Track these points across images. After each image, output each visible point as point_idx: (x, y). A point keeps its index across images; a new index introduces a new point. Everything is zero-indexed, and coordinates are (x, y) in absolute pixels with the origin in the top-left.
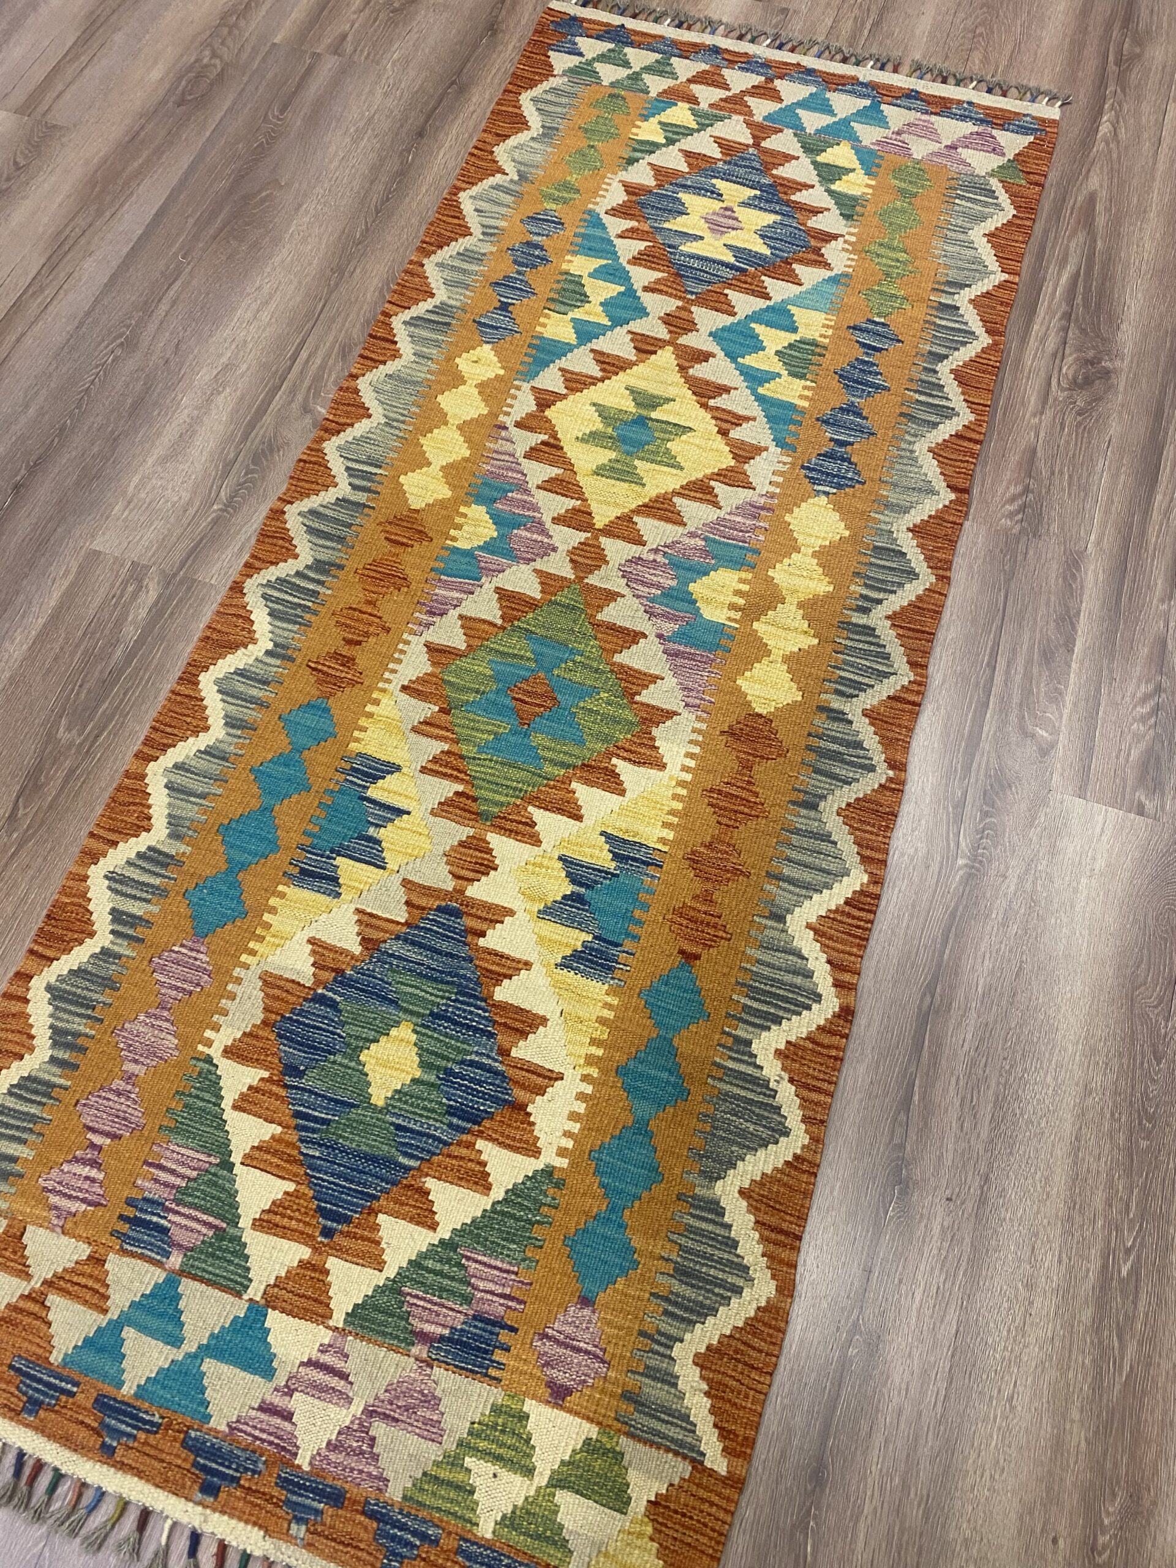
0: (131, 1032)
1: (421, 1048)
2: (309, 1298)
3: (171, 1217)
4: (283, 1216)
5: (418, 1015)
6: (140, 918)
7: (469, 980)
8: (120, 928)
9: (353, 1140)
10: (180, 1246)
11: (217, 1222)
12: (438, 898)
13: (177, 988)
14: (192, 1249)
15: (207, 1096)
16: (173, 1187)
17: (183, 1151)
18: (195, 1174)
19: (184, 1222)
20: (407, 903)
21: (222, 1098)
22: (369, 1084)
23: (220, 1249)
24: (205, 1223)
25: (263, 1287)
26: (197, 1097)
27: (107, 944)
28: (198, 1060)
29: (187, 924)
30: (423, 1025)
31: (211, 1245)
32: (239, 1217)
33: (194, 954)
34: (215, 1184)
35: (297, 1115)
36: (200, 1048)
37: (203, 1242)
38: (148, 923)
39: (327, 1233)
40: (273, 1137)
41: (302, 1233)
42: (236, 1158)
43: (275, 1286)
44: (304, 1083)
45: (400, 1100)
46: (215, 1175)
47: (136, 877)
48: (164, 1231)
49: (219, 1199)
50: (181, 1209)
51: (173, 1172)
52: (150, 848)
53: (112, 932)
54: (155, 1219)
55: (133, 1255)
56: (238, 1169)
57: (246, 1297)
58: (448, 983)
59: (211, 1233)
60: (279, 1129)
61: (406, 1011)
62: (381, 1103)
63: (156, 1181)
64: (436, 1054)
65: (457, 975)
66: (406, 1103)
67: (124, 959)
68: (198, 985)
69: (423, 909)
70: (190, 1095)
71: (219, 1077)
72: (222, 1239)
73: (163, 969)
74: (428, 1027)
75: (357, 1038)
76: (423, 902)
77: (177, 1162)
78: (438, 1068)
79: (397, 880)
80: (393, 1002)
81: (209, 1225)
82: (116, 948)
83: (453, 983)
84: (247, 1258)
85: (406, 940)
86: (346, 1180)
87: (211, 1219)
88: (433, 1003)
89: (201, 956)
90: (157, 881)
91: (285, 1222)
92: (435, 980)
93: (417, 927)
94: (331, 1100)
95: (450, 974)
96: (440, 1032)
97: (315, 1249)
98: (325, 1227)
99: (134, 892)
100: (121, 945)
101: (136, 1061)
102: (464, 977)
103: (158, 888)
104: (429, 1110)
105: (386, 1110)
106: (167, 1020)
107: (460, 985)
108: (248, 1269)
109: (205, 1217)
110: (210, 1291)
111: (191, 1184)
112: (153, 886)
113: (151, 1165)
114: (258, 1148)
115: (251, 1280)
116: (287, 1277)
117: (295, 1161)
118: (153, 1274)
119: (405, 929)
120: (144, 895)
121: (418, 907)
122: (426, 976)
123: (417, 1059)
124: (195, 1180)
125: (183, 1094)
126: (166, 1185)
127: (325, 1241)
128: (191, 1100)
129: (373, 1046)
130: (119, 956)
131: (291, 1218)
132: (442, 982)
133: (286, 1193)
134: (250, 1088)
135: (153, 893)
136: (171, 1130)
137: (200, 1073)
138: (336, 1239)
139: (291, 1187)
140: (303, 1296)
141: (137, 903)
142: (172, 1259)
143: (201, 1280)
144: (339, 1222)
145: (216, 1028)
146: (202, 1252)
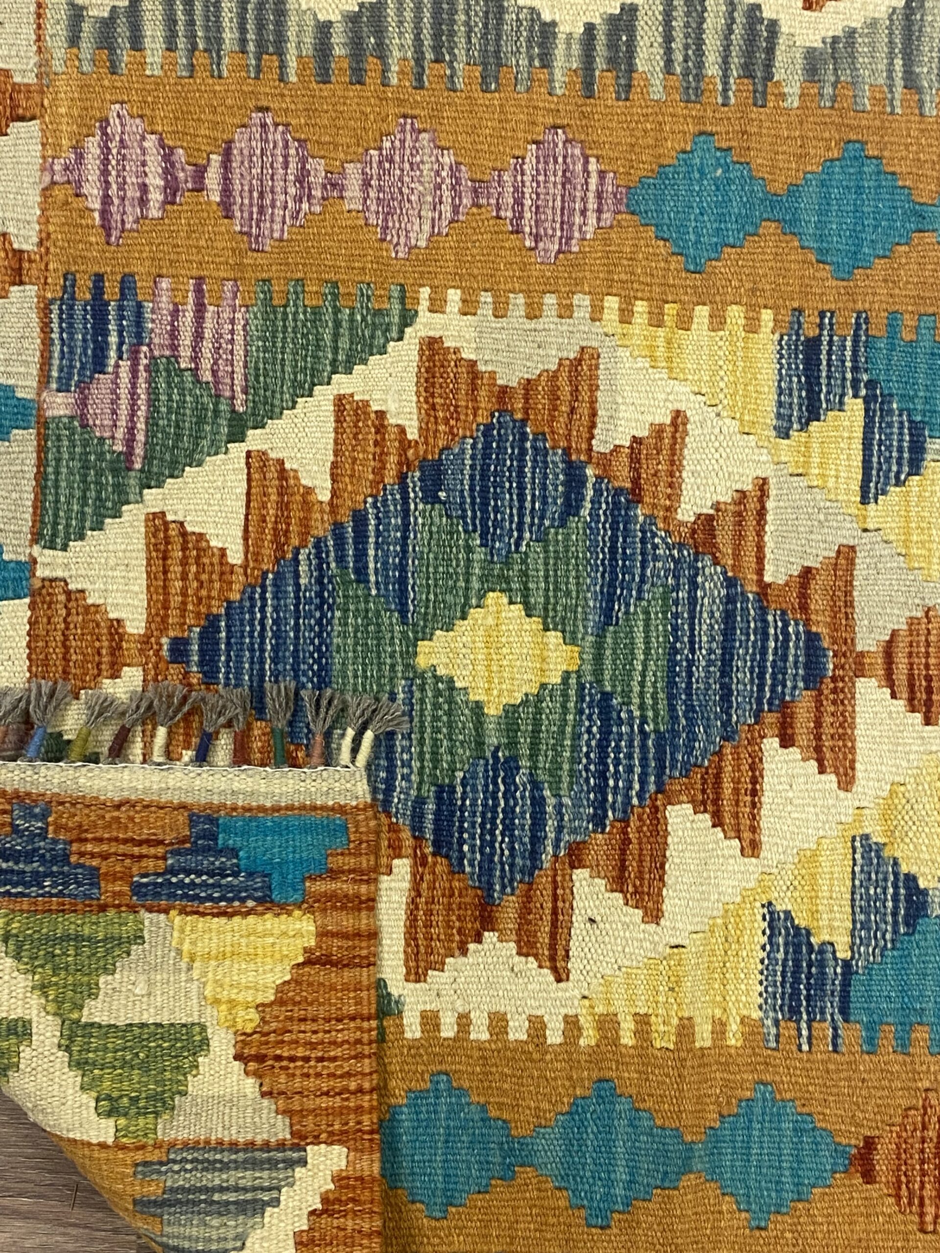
0: (415, 150)
1: (539, 698)
2: (66, 659)
3: (125, 365)
4: (184, 563)
5: (598, 672)
6: (631, 69)
7: (690, 749)
8: (601, 39)
9: (344, 635)
10: (83, 403)
11: (139, 451)
12: (834, 627)
13: (519, 202)
14: (84, 426)
15: (344, 343)
16: (174, 347)
17: (239, 338)
18: (207, 377)
19: (124, 392)
20: (807, 573)
21: (349, 371)
22: (449, 627)
23: (100, 473)
24: (131, 430)
25: (59, 573)
26: (337, 324)
27: (563, 29)
28: (402, 300)
29: (645, 166)
30: (581, 687)
31: (101, 456)
32: (159, 486)
33: (592, 204)
34: (201, 421)
35: (359, 519)
36: (425, 292)
37: (102, 440)
38: (625, 90)
39: (179, 650)
40: (309, 491)
41: (166, 608)
42: (255, 440)
43: (68, 593)
44: (417, 507)
45: (438, 693)
46: (216, 412)
47: (709, 24)
48: (99, 365)
49: (178, 436)
50: (143, 374)
51: (198, 336)
52: (773, 24)
53: (590, 28)
54: (113, 339)
55: (46, 328)
56: (237, 450)
57: (36, 550)
58: (672, 708)
59: (119, 448)
60: (324, 496)
61: (599, 646)
62: (422, 662)
63: (175, 313)
64: (536, 731)
65: (691, 723)
66: (436, 706)
67: (543, 75)
68: (537, 238)
69: (804, 608)
70: (337, 311)
71: (383, 351)
72: (115, 472)
73: (546, 158)
74: (581, 698)
75: (524, 574)
76: (818, 602)
77: (218, 337)
78: (513, 744)
79: (848, 535)
80: (607, 614)
81: (130, 441)
82: (560, 50)
83: (674, 718)
84: (98, 526)
85: (730, 600)
86: (275, 649)
87: (141, 437)
88: (626, 694)
89: (592, 219)
90: (712, 70)
91: (176, 569)
92: (671, 684)
93: (763, 611)
94: (403, 568)
95: (690, 708)
96: (578, 723)
97: (145, 640)
98: (186, 642)
99: (678, 35)
100: (569, 56)
101: (366, 184)
102: (692, 738)
103: (699, 77)
104: (435, 753)
105: (414, 676)
106: (456, 210)
107: (675, 734)
108: (81, 537)
109: (141, 426)
110: (28, 486)
111: (188, 377)
112: (700, 65)
113: (199, 291)
114: (283, 473)
115: (65, 548)
116: (87, 608)
117: (280, 547)
118: (25, 375)
119: (751, 588)
120: (679, 57)
121: (804, 596)
122: (672, 663)
123: (518, 698)
124: (197, 381)
125: (336, 296)
126: (174, 334)
127: (165, 653)
128: (328, 317)
129: (517, 610)
130: (546, 62)
131: (184, 577)
132: (671, 697)
133: (223, 552)
134: (381, 415)
135: (686, 73)
136: (268, 301)
137: (379, 312)
138: (174, 669)
139: (235, 557)
140: (66, 648)
141: (658, 51)
142: (60, 398)
143: (41, 463)
144: (201, 663)
145: (469, 308)
146: (85, 444)
